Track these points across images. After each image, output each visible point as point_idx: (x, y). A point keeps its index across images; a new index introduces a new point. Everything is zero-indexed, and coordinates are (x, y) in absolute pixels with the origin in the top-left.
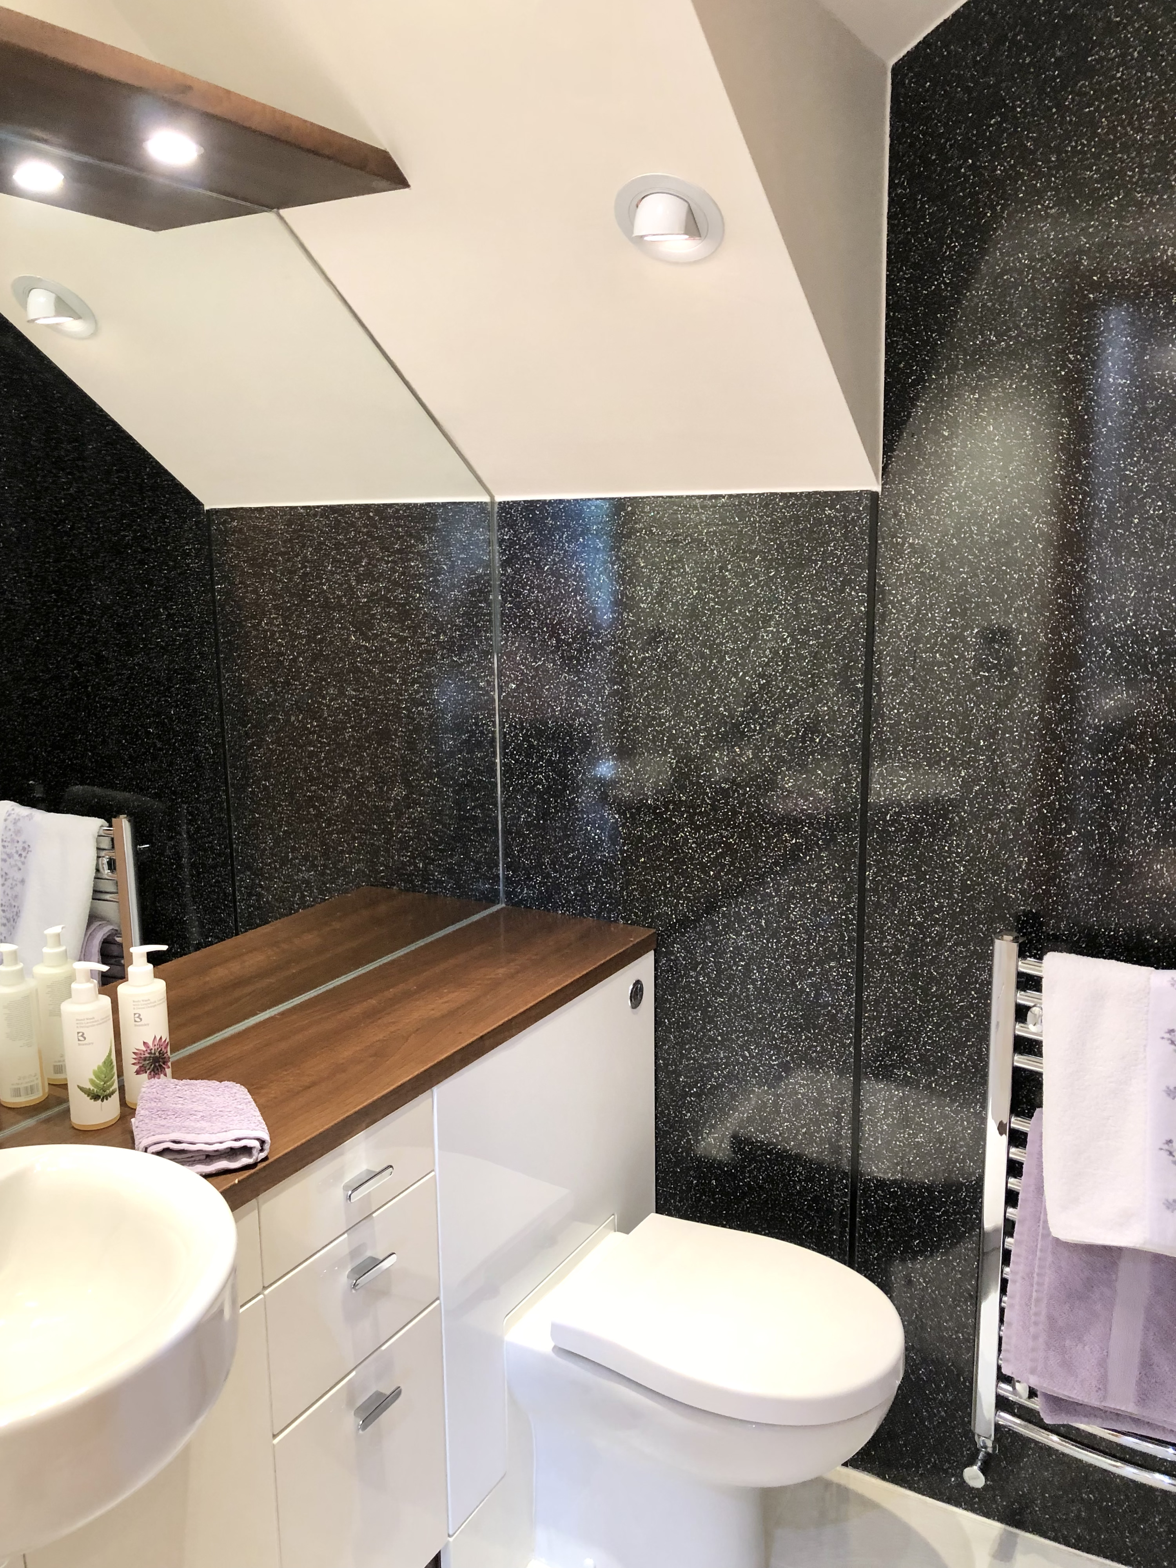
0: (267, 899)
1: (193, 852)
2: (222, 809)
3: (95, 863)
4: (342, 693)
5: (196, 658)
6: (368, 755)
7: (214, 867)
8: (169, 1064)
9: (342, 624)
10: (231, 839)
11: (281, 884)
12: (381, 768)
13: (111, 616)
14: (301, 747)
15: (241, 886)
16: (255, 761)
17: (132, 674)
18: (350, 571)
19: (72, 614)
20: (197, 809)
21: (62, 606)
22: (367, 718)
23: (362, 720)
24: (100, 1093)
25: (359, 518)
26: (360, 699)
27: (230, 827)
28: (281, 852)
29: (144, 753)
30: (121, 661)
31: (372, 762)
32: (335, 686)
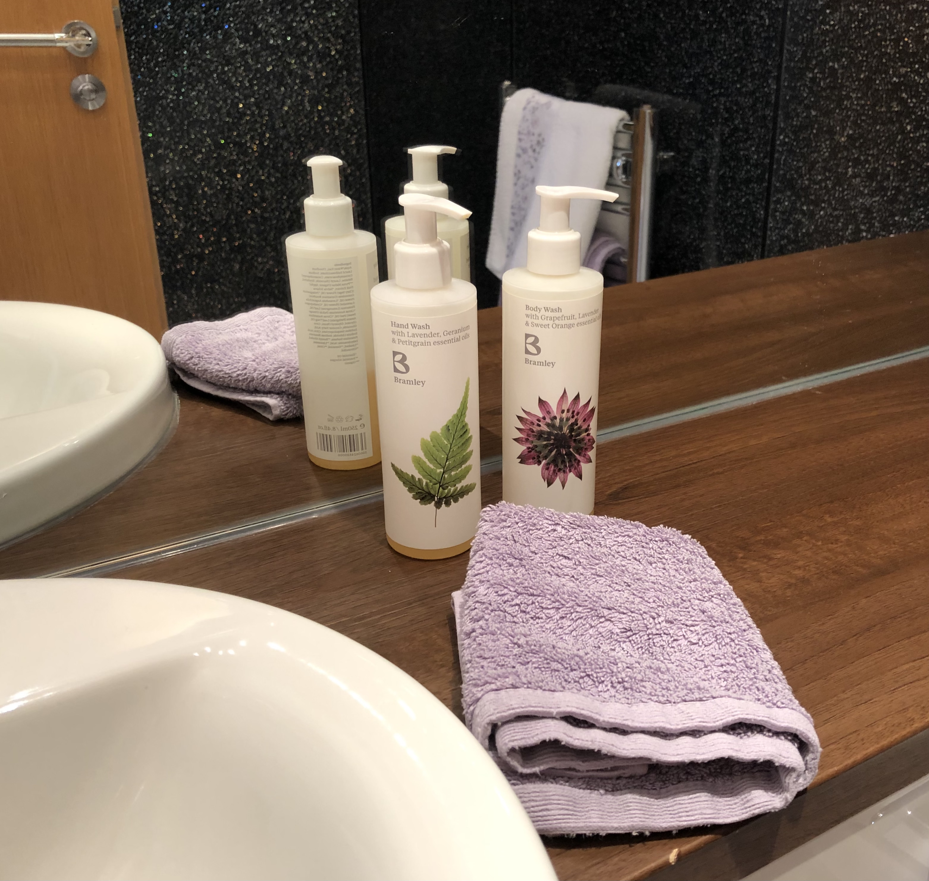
0: (808, 230)
1: (723, 162)
2: (768, 103)
3: (608, 164)
7: (748, 181)
8: (592, 454)
10: (773, 146)
11: (829, 211)
15: (776, 210)
16: (825, 33)
20: (737, 104)
24: (434, 489)
27: (775, 129)
28: (838, 166)
29: (683, 30)
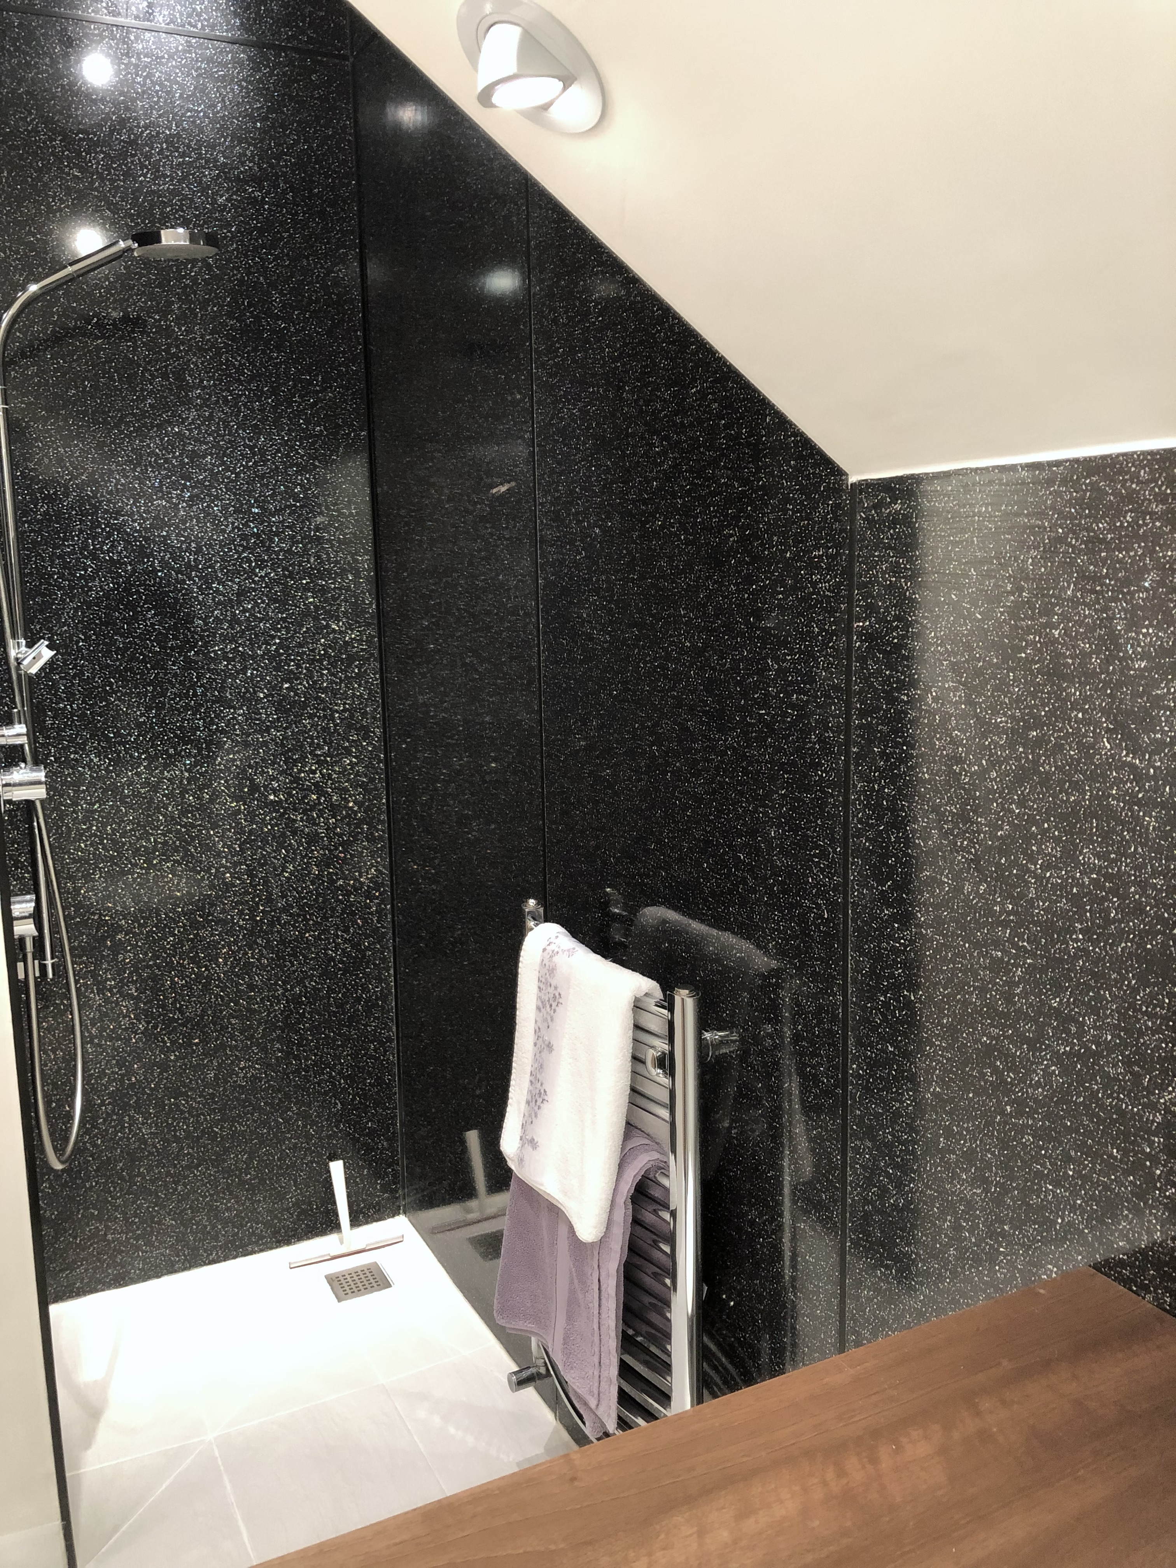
4: (1070, 855)
5: (813, 748)
6: (1114, 997)
9: (1085, 712)
12: (1141, 1034)
13: (701, 668)
14: (977, 945)
17: (722, 762)
18: (1115, 599)
19: (655, 659)
21: (643, 647)
22: (1120, 921)
23: (1108, 921)
25: (1148, 482)
26: (1109, 877)
30: (710, 740)
31: (1123, 1016)
32: (1057, 840)
